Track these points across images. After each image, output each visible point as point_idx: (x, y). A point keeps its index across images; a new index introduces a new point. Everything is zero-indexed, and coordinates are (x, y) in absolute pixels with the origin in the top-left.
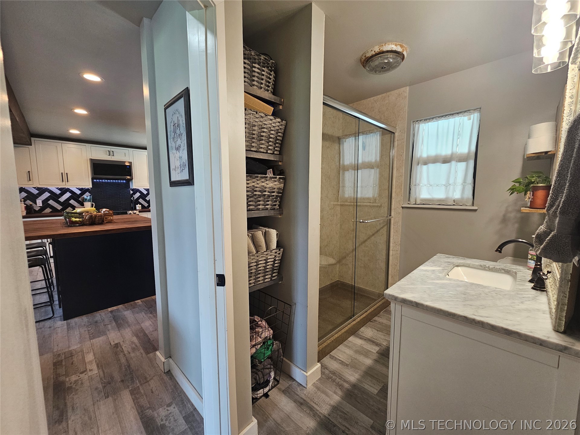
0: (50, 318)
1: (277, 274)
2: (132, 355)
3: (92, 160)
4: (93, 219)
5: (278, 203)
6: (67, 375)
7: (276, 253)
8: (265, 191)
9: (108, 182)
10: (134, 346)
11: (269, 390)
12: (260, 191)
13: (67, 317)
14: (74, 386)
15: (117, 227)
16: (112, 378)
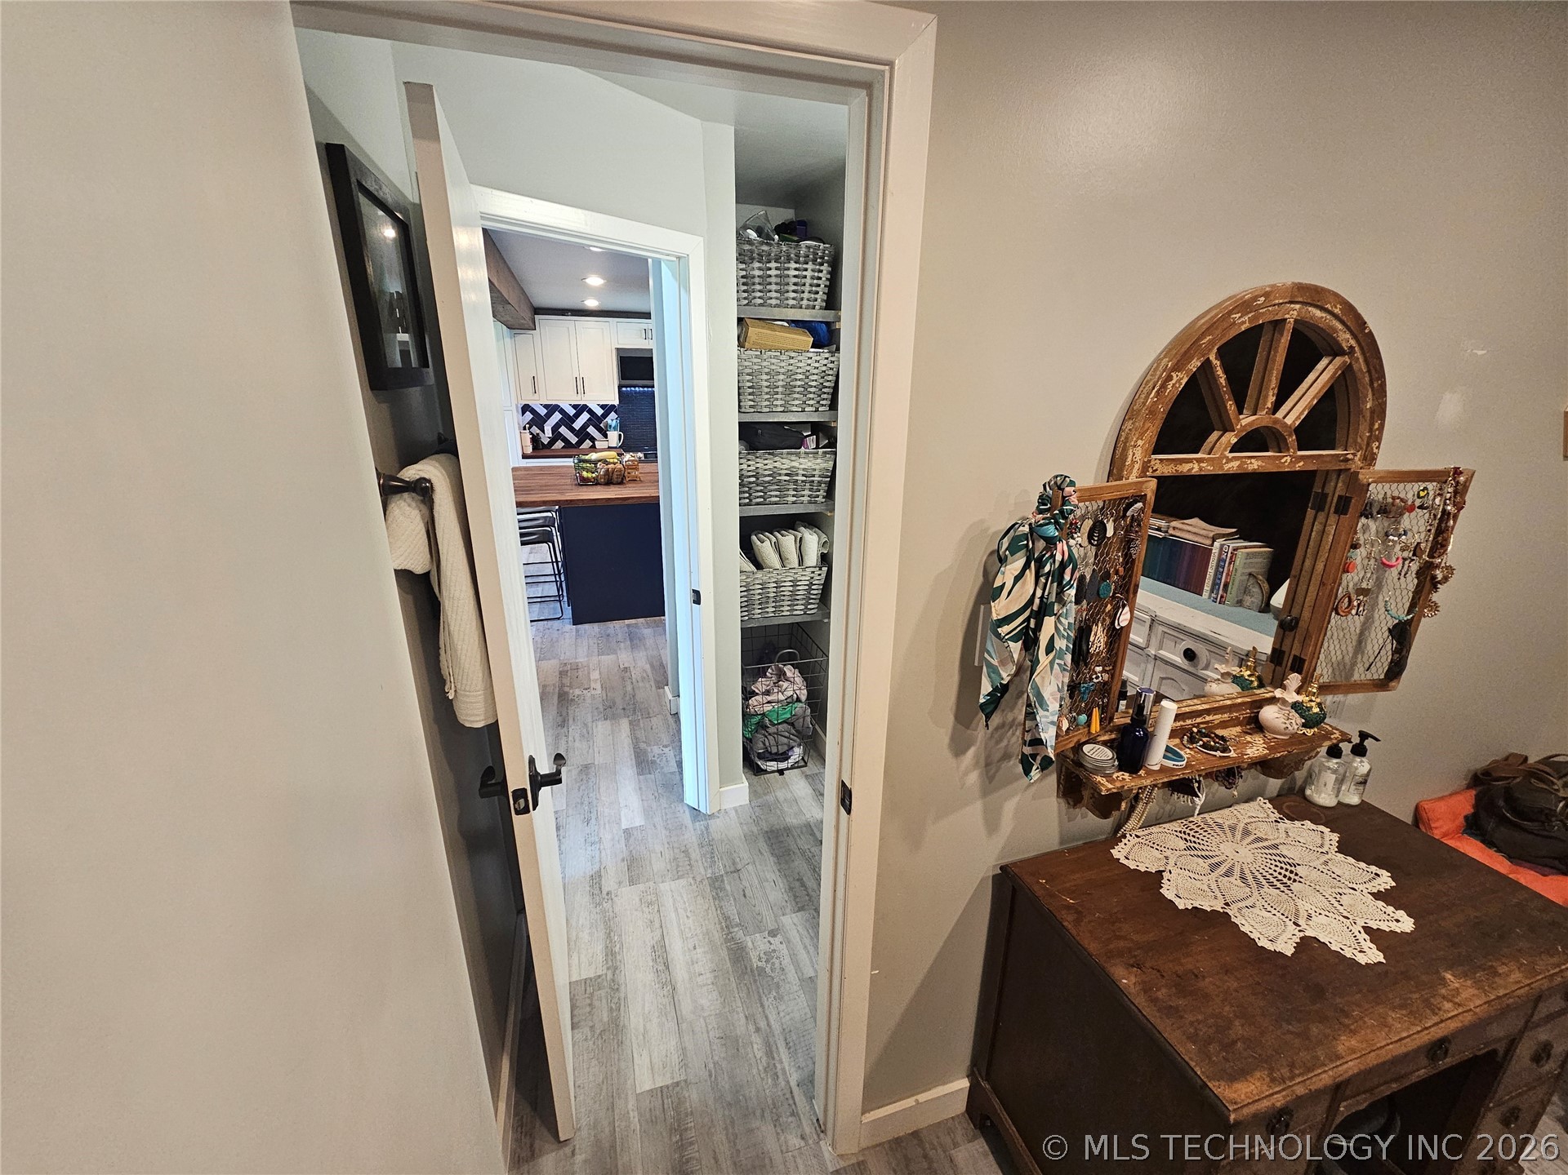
0: (559, 619)
1: (816, 606)
2: (641, 684)
3: (618, 350)
4: (611, 475)
5: (822, 493)
6: (571, 687)
7: (813, 572)
8: (797, 475)
9: (644, 392)
10: (645, 675)
11: (788, 769)
12: (787, 475)
13: (577, 620)
14: (577, 700)
15: (640, 493)
16: (614, 703)
